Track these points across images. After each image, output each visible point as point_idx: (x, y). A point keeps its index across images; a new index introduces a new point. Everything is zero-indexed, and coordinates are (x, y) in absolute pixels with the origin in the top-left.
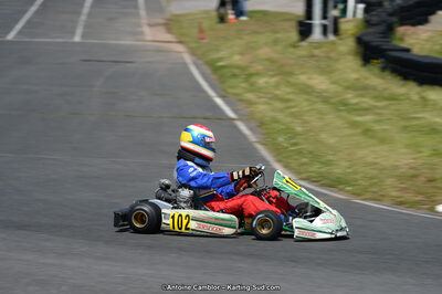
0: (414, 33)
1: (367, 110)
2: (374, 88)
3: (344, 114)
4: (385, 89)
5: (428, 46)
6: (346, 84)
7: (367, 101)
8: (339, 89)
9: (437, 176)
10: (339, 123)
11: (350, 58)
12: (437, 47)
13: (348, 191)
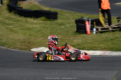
0: (23, 3)
1: (11, 24)
2: (13, 18)
3: (5, 26)
4: (16, 18)
5: (27, 6)
6: (5, 18)
7: (11, 22)
8: (3, 19)
9: (31, 41)
10: (3, 28)
11: (6, 10)
12: (29, 7)
13: (6, 47)
